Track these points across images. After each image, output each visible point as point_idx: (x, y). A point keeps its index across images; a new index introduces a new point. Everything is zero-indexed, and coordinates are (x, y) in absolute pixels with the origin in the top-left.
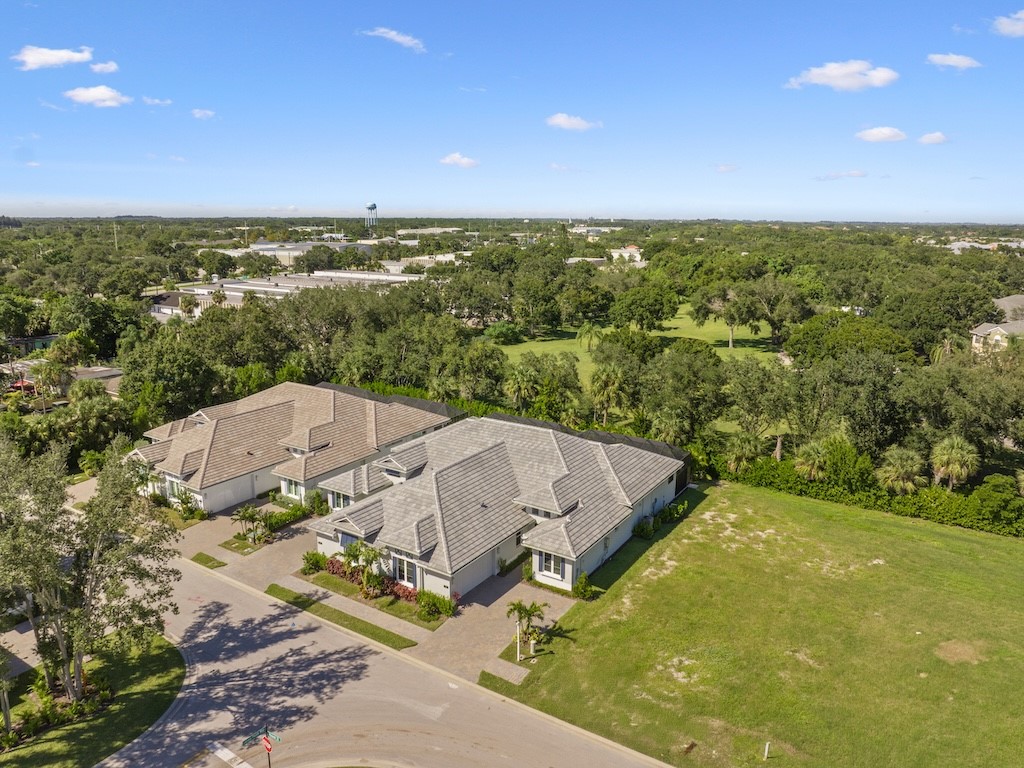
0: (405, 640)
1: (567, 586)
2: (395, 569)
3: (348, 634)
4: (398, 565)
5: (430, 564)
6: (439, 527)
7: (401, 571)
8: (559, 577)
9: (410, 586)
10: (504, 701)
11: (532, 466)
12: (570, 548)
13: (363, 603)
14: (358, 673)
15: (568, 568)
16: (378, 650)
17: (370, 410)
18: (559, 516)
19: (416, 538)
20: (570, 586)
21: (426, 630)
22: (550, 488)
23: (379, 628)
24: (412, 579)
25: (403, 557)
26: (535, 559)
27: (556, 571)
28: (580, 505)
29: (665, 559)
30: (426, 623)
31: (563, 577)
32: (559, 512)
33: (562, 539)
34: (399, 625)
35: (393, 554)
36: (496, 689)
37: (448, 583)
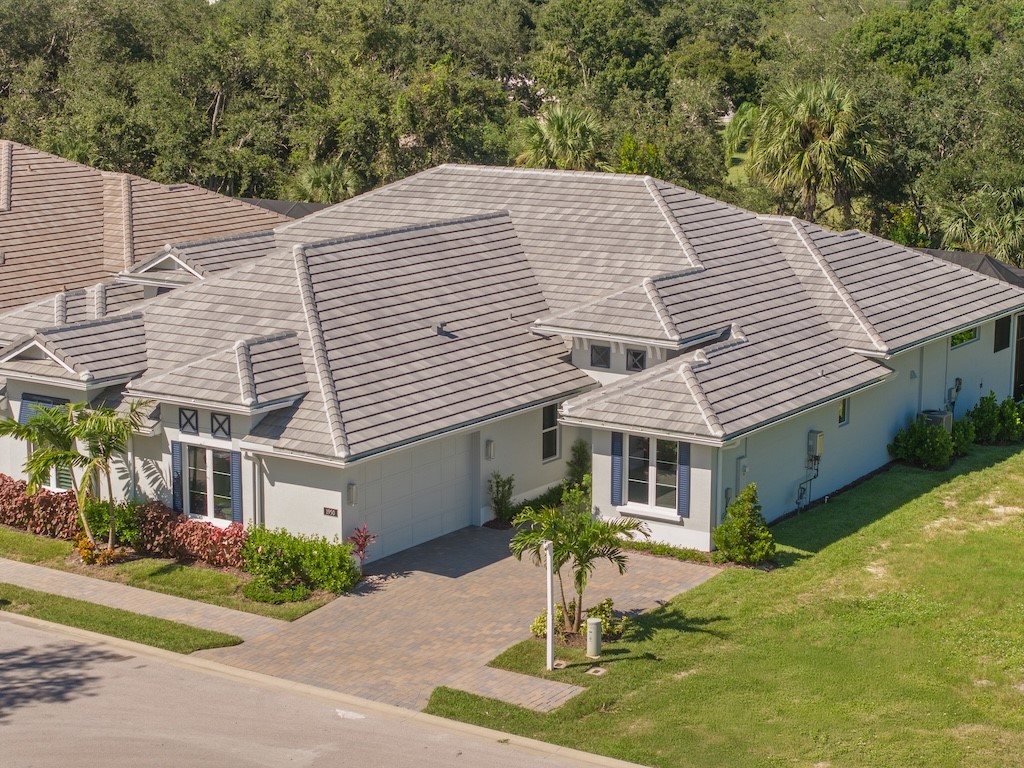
0: (204, 634)
1: (696, 537)
2: (177, 482)
3: (34, 626)
4: (187, 469)
5: (283, 442)
6: (312, 358)
7: (197, 486)
8: (672, 513)
9: (223, 524)
10: (506, 741)
11: (590, 262)
12: (704, 416)
13: (81, 573)
14: (62, 690)
15: (701, 480)
16: (126, 653)
17: (116, 194)
18: (671, 354)
19: (241, 375)
20: (707, 535)
21: (269, 619)
22: (646, 289)
23: (126, 614)
24: (228, 504)
25: (204, 439)
26: (601, 465)
27: (664, 496)
28: (735, 336)
29: (991, 502)
30: (269, 607)
31: (685, 512)
32: (673, 341)
33: (681, 398)
34: (190, 611)
35: (173, 434)
36: (481, 721)
37: (334, 499)
